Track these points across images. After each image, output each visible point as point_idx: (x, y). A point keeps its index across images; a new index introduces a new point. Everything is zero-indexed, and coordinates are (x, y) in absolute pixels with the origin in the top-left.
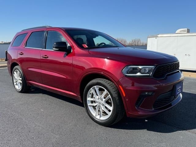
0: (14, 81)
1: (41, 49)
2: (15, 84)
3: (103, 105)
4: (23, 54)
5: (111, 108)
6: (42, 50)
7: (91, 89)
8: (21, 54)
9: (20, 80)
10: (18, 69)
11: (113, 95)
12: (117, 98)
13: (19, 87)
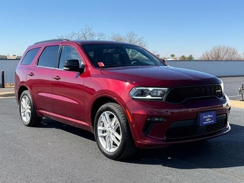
0: (22, 111)
1: (54, 68)
2: (22, 114)
3: (113, 134)
4: (33, 75)
5: (120, 137)
6: (54, 70)
7: (102, 115)
8: (31, 75)
9: (29, 110)
10: (27, 95)
11: (121, 121)
12: (125, 125)
13: (27, 119)
